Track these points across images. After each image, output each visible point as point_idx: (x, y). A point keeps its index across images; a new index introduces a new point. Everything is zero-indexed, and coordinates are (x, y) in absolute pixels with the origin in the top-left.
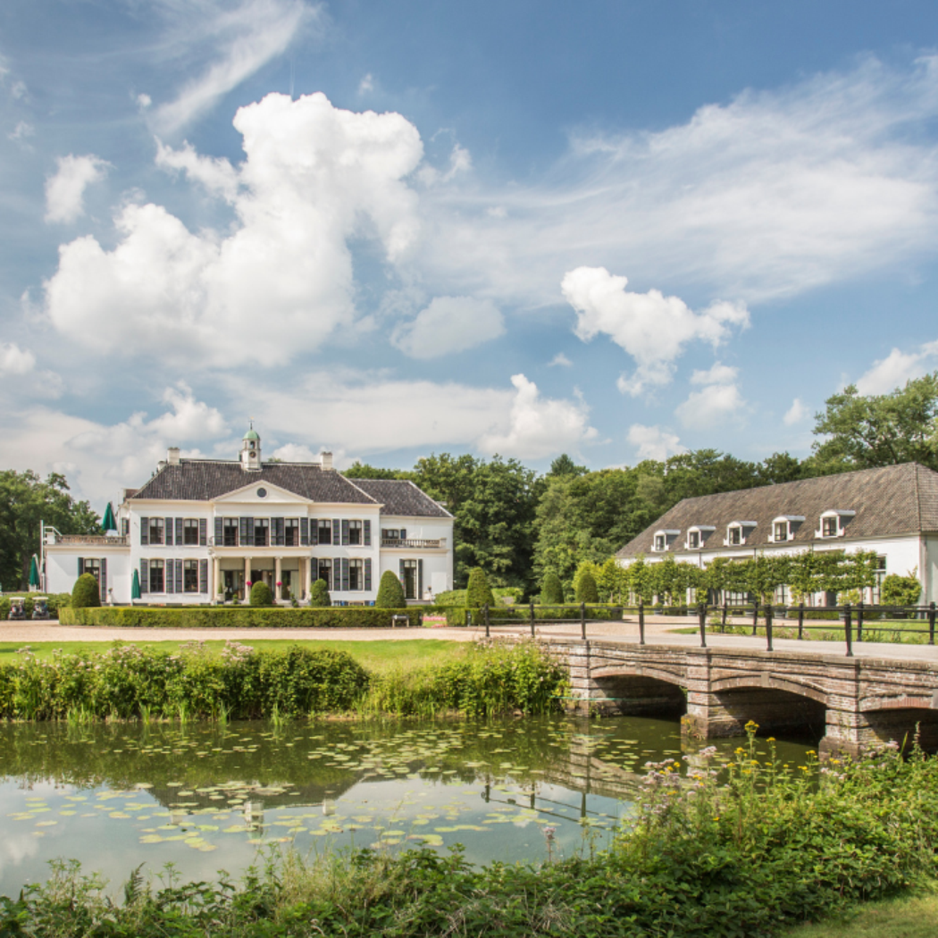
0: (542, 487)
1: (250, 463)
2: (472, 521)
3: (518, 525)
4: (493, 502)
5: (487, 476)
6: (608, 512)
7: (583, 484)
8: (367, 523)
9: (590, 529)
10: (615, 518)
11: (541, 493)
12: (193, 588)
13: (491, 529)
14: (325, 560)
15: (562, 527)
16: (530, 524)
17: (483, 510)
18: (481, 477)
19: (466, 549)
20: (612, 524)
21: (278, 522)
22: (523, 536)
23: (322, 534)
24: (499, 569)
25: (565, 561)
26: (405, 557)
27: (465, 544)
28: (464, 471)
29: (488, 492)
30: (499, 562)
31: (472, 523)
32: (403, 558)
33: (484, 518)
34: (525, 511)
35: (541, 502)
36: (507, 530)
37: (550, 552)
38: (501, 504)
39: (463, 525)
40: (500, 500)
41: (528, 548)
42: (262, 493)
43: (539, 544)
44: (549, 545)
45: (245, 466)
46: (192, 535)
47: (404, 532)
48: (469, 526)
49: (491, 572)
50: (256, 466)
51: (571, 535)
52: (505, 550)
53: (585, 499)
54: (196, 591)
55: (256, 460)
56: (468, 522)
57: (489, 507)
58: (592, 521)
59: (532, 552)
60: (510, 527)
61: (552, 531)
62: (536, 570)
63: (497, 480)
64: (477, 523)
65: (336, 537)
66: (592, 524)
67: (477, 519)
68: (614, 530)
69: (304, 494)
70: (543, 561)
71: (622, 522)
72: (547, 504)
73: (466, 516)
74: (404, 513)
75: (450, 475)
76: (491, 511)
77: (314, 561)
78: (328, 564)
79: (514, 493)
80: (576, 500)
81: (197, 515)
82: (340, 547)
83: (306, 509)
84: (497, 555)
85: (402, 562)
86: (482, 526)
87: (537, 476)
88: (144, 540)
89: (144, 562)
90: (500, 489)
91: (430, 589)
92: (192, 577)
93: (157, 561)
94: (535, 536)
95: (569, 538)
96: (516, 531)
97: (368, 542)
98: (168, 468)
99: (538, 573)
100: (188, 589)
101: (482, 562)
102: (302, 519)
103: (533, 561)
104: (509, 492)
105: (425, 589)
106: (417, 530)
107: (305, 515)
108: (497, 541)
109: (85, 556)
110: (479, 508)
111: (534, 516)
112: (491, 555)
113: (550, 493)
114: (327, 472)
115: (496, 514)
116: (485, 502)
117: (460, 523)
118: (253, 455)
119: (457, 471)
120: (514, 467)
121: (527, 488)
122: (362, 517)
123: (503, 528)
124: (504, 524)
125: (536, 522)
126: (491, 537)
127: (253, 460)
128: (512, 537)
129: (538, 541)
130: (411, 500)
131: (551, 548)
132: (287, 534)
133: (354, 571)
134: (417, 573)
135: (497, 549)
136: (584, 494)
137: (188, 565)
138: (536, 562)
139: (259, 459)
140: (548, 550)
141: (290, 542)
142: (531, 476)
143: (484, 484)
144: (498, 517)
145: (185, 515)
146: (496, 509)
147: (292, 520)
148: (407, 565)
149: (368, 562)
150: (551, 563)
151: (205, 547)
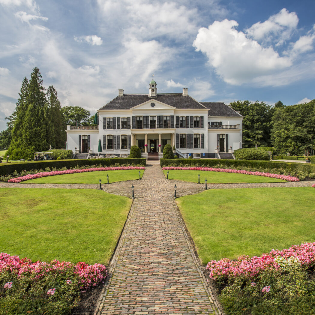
0: (273, 110)
1: (152, 94)
2: (248, 122)
3: (265, 123)
4: (256, 116)
5: (253, 107)
6: (302, 117)
7: (291, 108)
8: (202, 118)
9: (295, 124)
10: (306, 119)
11: (273, 113)
12: (125, 147)
13: (255, 125)
14: (183, 134)
15: (282, 124)
16: (270, 123)
17: (252, 118)
18: (251, 107)
19: (246, 132)
20: (304, 121)
21: (160, 118)
22: (267, 127)
23: (181, 123)
24: (258, 138)
25: (284, 135)
26: (220, 133)
27: (245, 130)
28: (245, 106)
29: (254, 112)
30: (258, 136)
31: (248, 123)
32: (219, 133)
33: (253, 121)
34: (268, 118)
35: (273, 115)
36: (261, 125)
37: (278, 132)
38: (259, 116)
39: (245, 124)
40: (258, 115)
41: (269, 131)
42: (153, 105)
43: (273, 130)
44: (277, 130)
45: (150, 96)
46: (124, 124)
47: (221, 123)
48: (247, 124)
49: (255, 140)
50: (154, 95)
51: (286, 126)
52: (260, 132)
53: (292, 113)
54: (126, 148)
55: (154, 92)
56: (247, 123)
57: (255, 117)
58: (296, 121)
59: (270, 132)
60: (262, 124)
61: (278, 125)
62: (272, 139)
63: (258, 108)
64: (250, 123)
65: (188, 124)
66: (295, 122)
67: (250, 122)
68: (305, 124)
69: (173, 106)
70: (275, 136)
71: (308, 120)
72: (276, 116)
73: (246, 121)
74: (221, 116)
75: (241, 107)
76: (255, 119)
77: (177, 135)
78: (184, 137)
79: (263, 112)
80: (288, 114)
81: (126, 116)
82: (190, 129)
83: (173, 111)
84: (257, 134)
85: (218, 135)
86: (252, 124)
87: (272, 107)
88: (104, 128)
89: (104, 137)
90: (258, 111)
91: (231, 148)
92: (124, 143)
93: (110, 136)
94: (271, 127)
95: (285, 127)
96: (264, 126)
97: (202, 127)
98: (118, 98)
99: (272, 140)
100: (123, 148)
101: (252, 136)
102: (171, 116)
103: (270, 136)
104: (262, 112)
105: (229, 148)
106: (226, 122)
107: (173, 114)
108: (257, 129)
109: (82, 134)
110: (251, 118)
111: (271, 120)
112: (255, 134)
113: (277, 112)
114: (185, 97)
115: (257, 120)
116: (253, 116)
117: (244, 123)
118: (153, 90)
119: (243, 106)
120: (263, 104)
121: (268, 111)
122: (200, 115)
123: (259, 124)
124: (260, 123)
125: (272, 122)
126: (255, 128)
127: (153, 92)
128: (263, 128)
129: (273, 129)
130: (224, 110)
131: (278, 131)
132: (164, 123)
133: (196, 140)
134: (225, 140)
135: (257, 132)
136: (291, 111)
137: (123, 138)
138: (272, 136)
139: (156, 92)
140: (277, 132)
141: (166, 126)
142: (269, 107)
143: (253, 110)
144: (258, 121)
145: (121, 116)
146: (257, 118)
147: (167, 117)
148: (221, 137)
149: (203, 135)
150: (278, 136)
151: (129, 130)
